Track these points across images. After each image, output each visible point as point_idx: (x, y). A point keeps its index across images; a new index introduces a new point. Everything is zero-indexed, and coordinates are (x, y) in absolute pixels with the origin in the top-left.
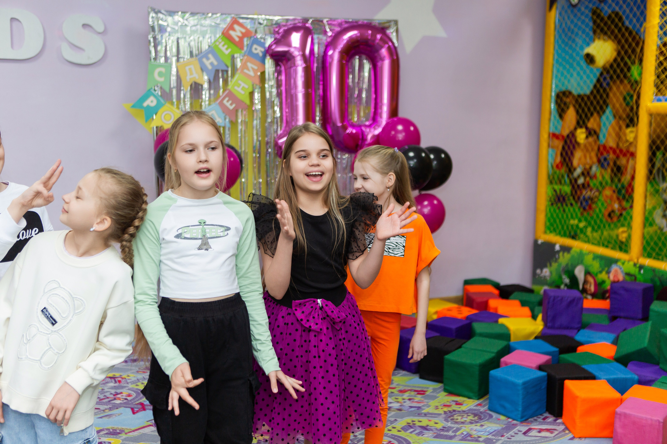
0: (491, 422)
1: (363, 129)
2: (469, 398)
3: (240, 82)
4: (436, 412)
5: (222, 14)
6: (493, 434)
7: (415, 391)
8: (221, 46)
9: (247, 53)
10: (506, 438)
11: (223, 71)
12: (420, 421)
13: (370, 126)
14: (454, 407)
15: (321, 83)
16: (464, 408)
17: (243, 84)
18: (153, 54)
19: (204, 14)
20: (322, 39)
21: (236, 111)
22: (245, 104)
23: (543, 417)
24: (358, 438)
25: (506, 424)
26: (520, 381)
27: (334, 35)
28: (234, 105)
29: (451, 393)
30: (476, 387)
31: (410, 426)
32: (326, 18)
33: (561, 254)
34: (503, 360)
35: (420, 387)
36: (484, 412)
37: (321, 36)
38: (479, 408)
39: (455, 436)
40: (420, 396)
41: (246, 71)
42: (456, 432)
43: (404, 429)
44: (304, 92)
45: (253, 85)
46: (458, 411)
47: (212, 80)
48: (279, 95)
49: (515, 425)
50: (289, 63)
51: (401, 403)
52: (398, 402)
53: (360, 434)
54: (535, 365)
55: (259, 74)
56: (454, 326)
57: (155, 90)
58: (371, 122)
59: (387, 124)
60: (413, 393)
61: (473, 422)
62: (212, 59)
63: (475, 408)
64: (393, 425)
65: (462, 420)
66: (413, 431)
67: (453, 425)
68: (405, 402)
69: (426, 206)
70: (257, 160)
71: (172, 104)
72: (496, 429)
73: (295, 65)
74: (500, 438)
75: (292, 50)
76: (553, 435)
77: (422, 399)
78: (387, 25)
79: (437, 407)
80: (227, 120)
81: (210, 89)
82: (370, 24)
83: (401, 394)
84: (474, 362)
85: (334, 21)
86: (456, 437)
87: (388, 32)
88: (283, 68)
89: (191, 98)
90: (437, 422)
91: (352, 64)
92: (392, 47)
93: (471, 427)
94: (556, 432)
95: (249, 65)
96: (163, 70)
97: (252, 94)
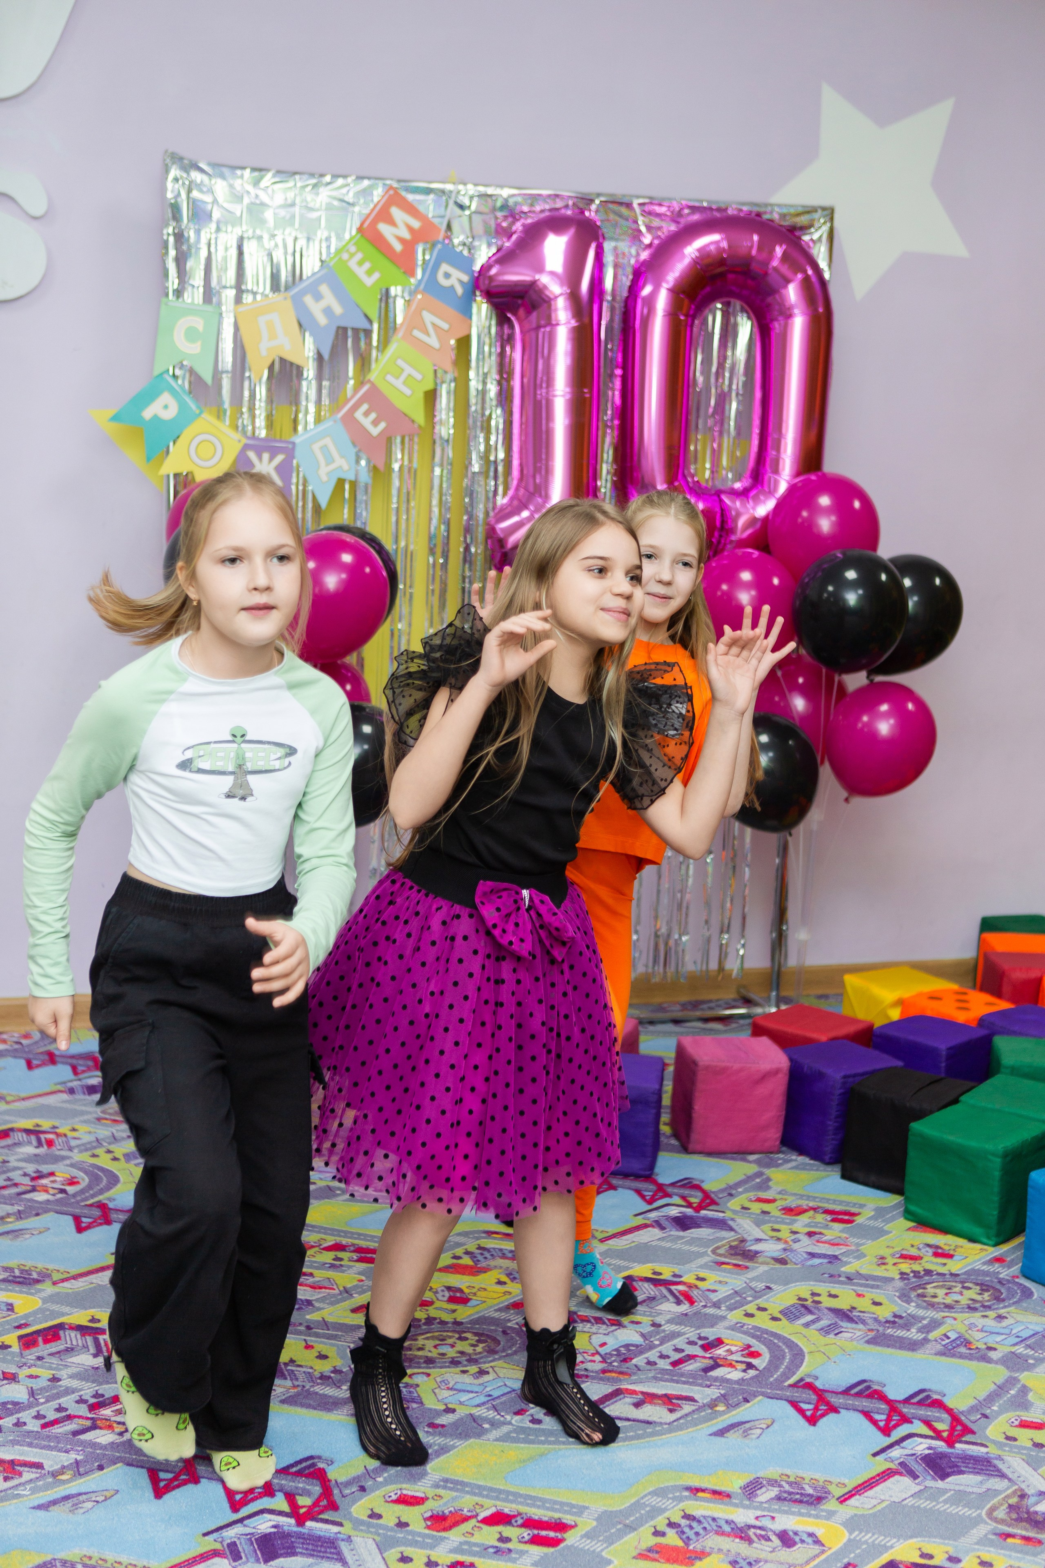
0: (1026, 1310)
1: (727, 501)
2: (972, 1240)
3: (400, 362)
4: (880, 1272)
5: (360, 178)
6: (1030, 1341)
7: (827, 1212)
8: (353, 264)
9: (422, 287)
11: (356, 331)
12: (835, 1296)
13: (744, 494)
14: (930, 1262)
15: (618, 372)
16: (954, 1266)
17: (408, 370)
18: (173, 282)
19: (312, 175)
20: (624, 254)
21: (387, 441)
22: (413, 421)
24: (664, 1331)
27: (656, 242)
28: (382, 425)
29: (923, 1224)
30: (992, 1213)
31: (804, 1306)
32: (638, 197)
35: (841, 1203)
36: (1008, 1281)
37: (624, 246)
38: (995, 1267)
39: (926, 1340)
40: (836, 1225)
41: (416, 333)
42: (928, 1332)
43: (789, 1314)
44: (568, 397)
45: (435, 371)
46: (939, 1274)
47: (326, 356)
48: (504, 398)
50: (534, 316)
51: (786, 1242)
52: (779, 1239)
53: (669, 1322)
55: (452, 342)
56: (942, 1046)
57: (174, 376)
58: (747, 483)
59: (792, 489)
60: (820, 1218)
61: (978, 1305)
62: (329, 299)
63: (985, 1268)
64: (761, 1302)
65: (949, 1300)
66: (813, 1322)
67: (921, 1313)
68: (796, 1241)
69: (886, 715)
70: (438, 573)
71: (220, 414)
72: (1039, 1328)
73: (549, 322)
75: (544, 279)
77: (844, 1235)
78: (803, 220)
79: (883, 1258)
80: (363, 463)
81: (319, 378)
82: (759, 215)
83: (788, 1218)
84: (989, 1147)
85: (660, 205)
86: (929, 1346)
87: (806, 238)
88: (517, 329)
89: (270, 400)
90: (877, 1300)
91: (705, 322)
92: (814, 279)
93: (972, 1321)
95: (428, 317)
96: (198, 323)
97: (431, 397)
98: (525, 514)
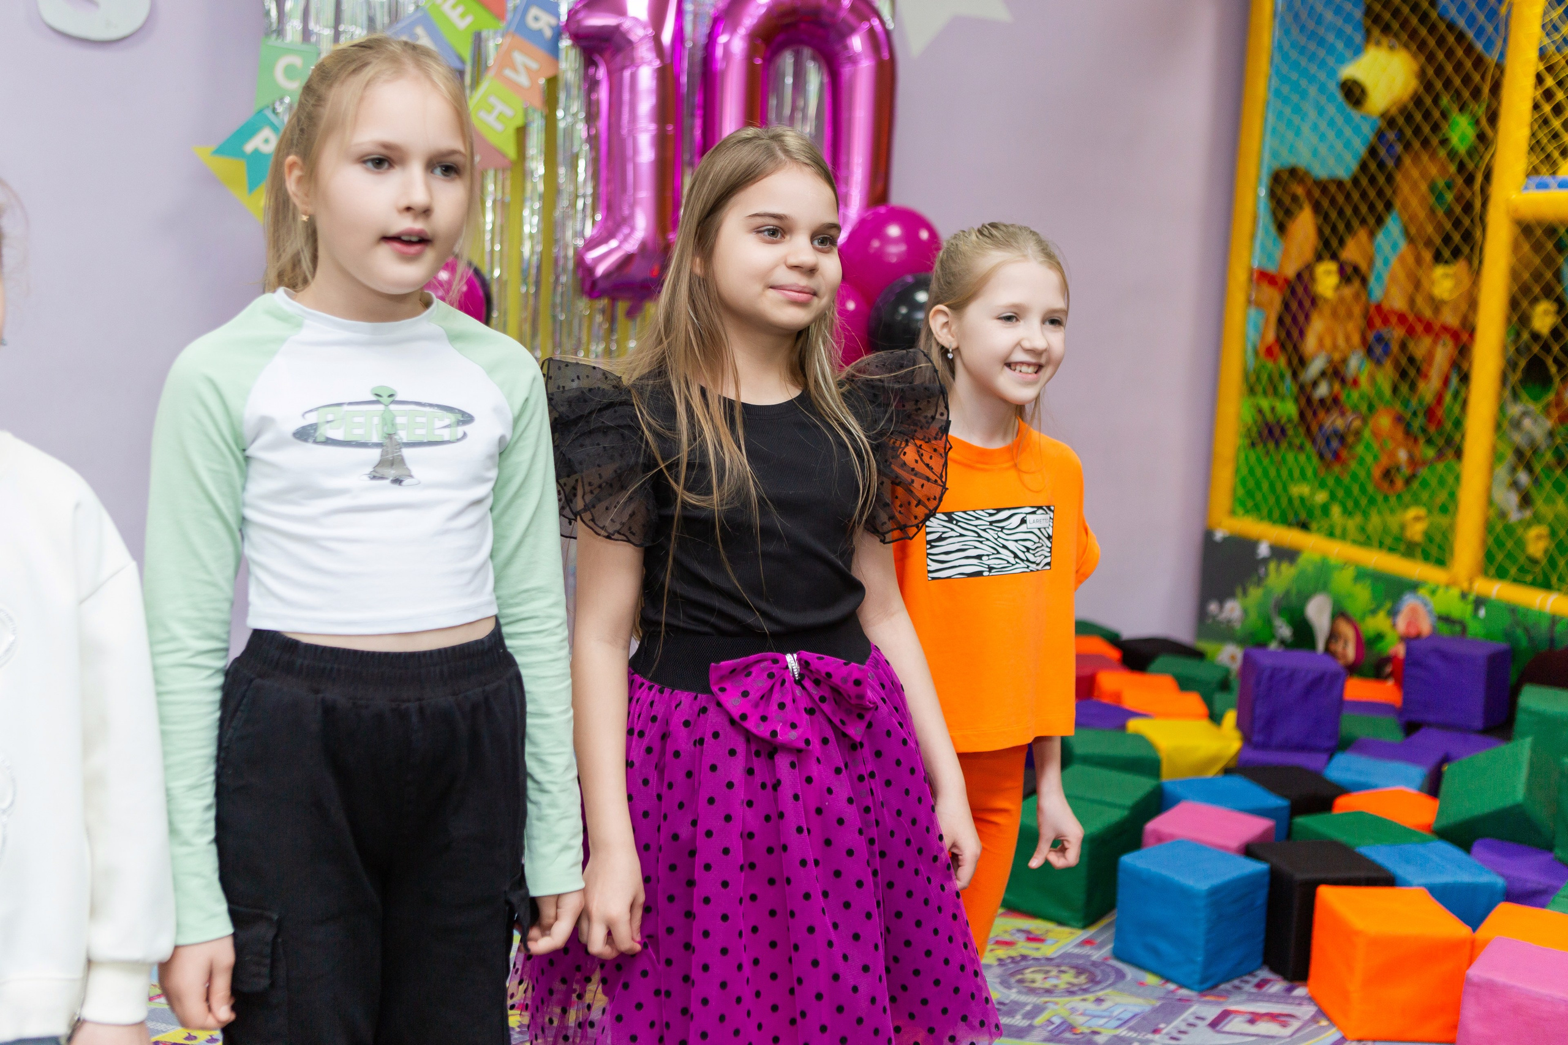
0: (1122, 991)
2: (1061, 923)
3: (491, 100)
6: (1132, 1023)
8: (446, 8)
9: (513, 28)
10: (1167, 1037)
14: (1023, 947)
15: (698, 113)
16: (1048, 950)
17: (500, 107)
18: (273, 17)
20: (704, 3)
22: (505, 156)
23: (1255, 980)
25: (1163, 998)
26: (1202, 885)
29: (1013, 909)
30: (1078, 895)
33: (1272, 566)
34: (1151, 826)
36: (1102, 963)
38: (1086, 950)
39: (1031, 1027)
41: (508, 72)
42: (1033, 1018)
44: (654, 133)
45: (526, 110)
46: (1035, 959)
48: (591, 140)
49: (1185, 1002)
50: (619, 59)
54: (1235, 844)
55: (542, 81)
57: (275, 112)
59: (862, 223)
61: (1075, 989)
63: (1077, 951)
65: (1048, 984)
67: (1023, 998)
70: (531, 301)
72: (1137, 1010)
73: (633, 63)
74: (1150, 1036)
75: (627, 24)
76: (1288, 1031)
86: (1035, 1032)
88: (601, 73)
92: (880, 30)
93: (1073, 1005)
94: (1295, 1024)
95: (519, 58)
96: (297, 62)
97: (522, 133)
98: (614, 243)
